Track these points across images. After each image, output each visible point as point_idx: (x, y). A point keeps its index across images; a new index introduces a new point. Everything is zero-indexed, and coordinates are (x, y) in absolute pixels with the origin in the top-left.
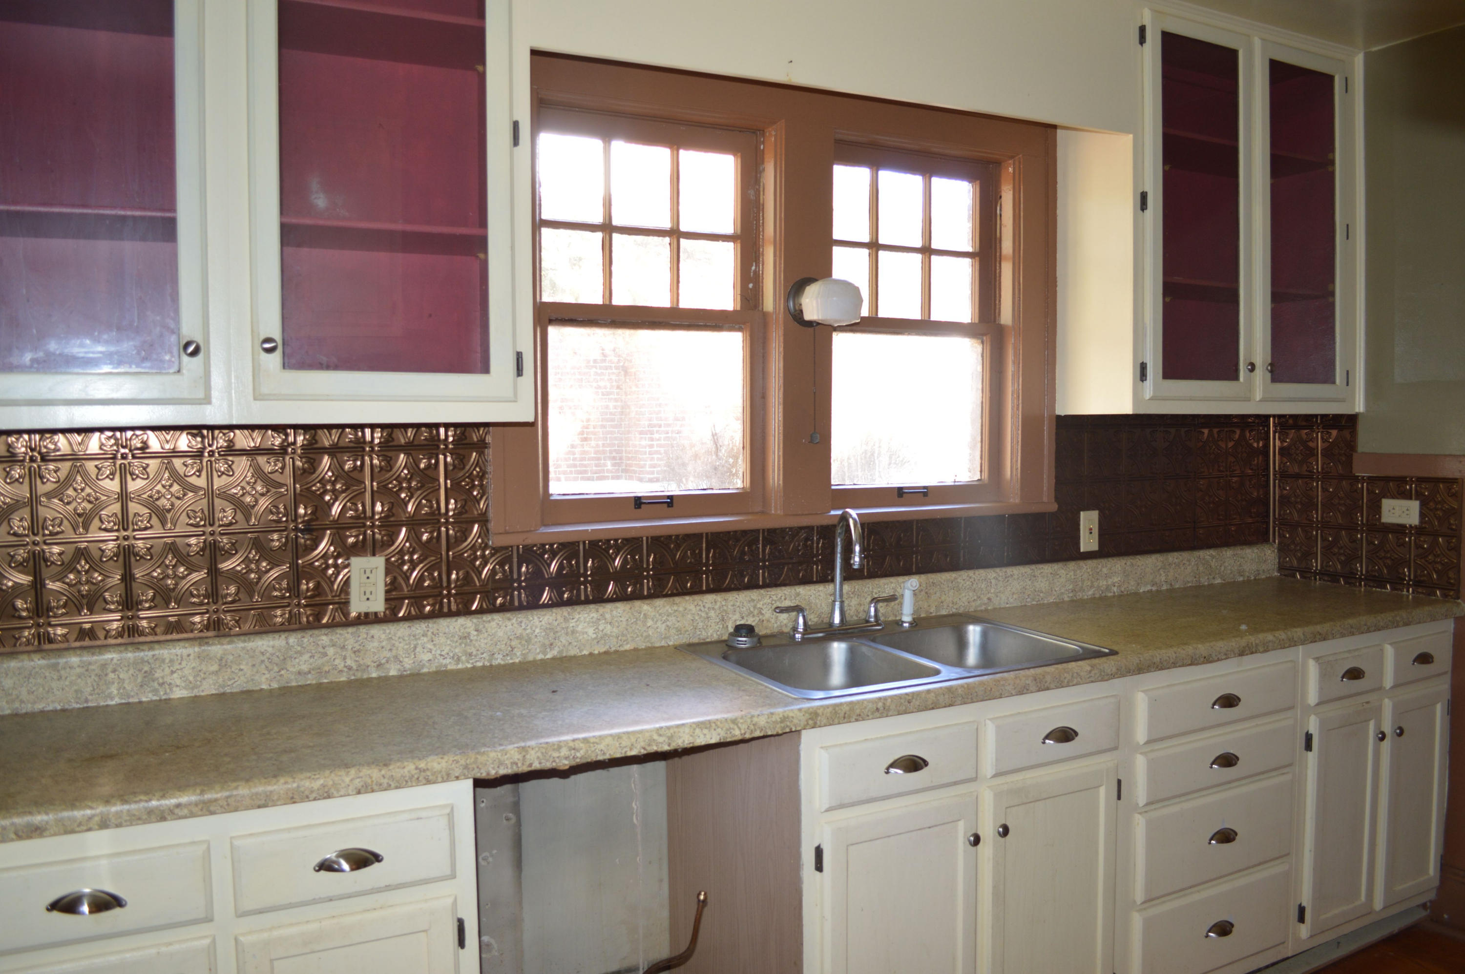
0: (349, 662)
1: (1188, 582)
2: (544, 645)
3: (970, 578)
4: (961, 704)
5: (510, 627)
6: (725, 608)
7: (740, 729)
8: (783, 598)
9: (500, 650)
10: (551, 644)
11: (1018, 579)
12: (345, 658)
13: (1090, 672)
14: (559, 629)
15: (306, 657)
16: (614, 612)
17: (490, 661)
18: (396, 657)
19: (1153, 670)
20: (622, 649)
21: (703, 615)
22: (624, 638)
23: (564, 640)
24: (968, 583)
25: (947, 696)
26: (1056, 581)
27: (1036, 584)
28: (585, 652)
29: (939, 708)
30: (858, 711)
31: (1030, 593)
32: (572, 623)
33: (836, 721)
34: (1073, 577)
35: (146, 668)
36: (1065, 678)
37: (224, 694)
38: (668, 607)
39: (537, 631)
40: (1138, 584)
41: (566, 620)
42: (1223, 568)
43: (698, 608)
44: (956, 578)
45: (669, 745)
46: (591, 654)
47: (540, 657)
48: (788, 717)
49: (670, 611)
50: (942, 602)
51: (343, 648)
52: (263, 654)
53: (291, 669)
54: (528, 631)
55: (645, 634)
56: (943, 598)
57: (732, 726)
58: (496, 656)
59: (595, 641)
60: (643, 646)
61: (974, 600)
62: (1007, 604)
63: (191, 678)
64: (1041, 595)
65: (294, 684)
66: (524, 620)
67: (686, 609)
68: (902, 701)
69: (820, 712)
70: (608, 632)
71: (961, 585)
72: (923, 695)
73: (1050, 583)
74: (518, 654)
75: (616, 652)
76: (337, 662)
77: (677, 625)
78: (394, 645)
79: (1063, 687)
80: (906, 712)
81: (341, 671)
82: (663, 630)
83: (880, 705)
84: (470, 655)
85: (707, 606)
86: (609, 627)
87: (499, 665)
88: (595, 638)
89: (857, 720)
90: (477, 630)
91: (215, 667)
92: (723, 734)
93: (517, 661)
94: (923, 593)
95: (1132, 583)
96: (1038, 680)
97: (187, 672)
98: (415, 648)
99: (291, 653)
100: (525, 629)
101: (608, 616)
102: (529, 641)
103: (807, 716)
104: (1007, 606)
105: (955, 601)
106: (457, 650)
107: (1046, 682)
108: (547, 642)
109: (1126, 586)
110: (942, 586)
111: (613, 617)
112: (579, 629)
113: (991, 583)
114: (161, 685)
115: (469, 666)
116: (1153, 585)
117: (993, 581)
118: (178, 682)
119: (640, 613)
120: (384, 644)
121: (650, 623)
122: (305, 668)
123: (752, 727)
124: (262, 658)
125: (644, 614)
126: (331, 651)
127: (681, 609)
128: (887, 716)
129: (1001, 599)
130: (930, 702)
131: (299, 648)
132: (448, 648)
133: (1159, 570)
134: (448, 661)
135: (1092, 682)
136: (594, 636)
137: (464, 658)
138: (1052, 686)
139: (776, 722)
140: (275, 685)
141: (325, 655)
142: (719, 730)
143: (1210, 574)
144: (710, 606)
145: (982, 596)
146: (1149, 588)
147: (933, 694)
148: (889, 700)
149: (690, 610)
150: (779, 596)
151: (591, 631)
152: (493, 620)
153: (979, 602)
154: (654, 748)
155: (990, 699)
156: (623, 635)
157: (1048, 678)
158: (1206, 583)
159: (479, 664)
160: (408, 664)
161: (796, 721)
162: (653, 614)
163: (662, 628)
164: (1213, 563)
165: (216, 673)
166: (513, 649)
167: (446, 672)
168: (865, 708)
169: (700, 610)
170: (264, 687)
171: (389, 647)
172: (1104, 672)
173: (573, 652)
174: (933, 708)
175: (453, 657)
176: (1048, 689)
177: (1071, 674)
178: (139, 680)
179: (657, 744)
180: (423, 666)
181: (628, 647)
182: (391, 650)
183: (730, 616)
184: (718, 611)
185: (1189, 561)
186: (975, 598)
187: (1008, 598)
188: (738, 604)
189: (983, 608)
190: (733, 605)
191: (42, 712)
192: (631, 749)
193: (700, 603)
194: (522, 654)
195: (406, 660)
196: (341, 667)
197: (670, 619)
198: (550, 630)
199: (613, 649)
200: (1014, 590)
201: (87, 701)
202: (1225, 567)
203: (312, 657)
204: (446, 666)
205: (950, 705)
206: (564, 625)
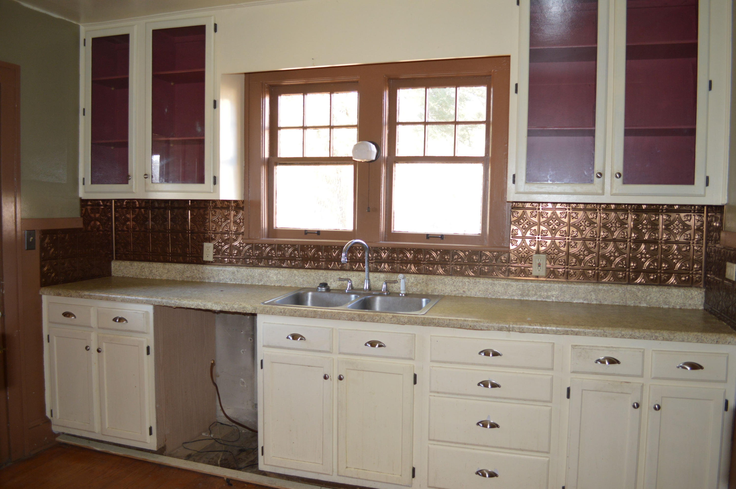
0: (200, 276)
1: (616, 302)
2: (258, 280)
3: (453, 279)
4: (319, 318)
5: (248, 272)
6: (327, 276)
7: (228, 307)
8: (353, 276)
9: (244, 279)
10: (261, 280)
11: (483, 284)
12: (199, 274)
13: (391, 318)
14: (264, 275)
15: (189, 272)
16: (283, 272)
17: (241, 282)
18: (213, 276)
19: (432, 325)
20: (286, 286)
21: (318, 278)
22: (287, 282)
23: (265, 279)
24: (451, 282)
25: (312, 313)
26: (509, 288)
27: (495, 288)
28: (273, 285)
29: (309, 317)
30: (273, 311)
31: (490, 292)
32: (268, 274)
33: (264, 313)
34: (521, 288)
35: (151, 269)
36: (376, 318)
37: (168, 280)
38: (304, 273)
39: (257, 274)
40: (572, 298)
41: (266, 272)
42: (648, 298)
43: (316, 275)
44: (443, 279)
45: (204, 307)
46: (274, 286)
47: (257, 284)
48: (245, 307)
49: (304, 274)
50: (435, 289)
51: (199, 271)
52: (178, 269)
53: (185, 275)
54: (254, 274)
55: (294, 282)
56: (436, 287)
57: (225, 305)
58: (243, 281)
59: (276, 282)
60: (294, 286)
61: (454, 291)
62: (475, 295)
63: (161, 274)
64: (499, 294)
65: (186, 280)
66: (252, 270)
67: (311, 274)
68: (292, 311)
69: (258, 308)
70: (281, 279)
71: (446, 283)
72: (302, 311)
73: (505, 289)
74: (250, 281)
75: (284, 286)
76: (197, 275)
77: (307, 280)
78: (212, 272)
79: (374, 322)
80: (293, 316)
81: (198, 278)
82: (301, 281)
83: (282, 311)
84: (235, 279)
85: (320, 274)
86: (281, 277)
87: (244, 284)
88: (276, 280)
89: (272, 314)
90: (237, 271)
91: (166, 272)
92: (222, 307)
93: (249, 284)
94: (424, 283)
95: (567, 296)
96: (360, 316)
97: (160, 272)
98: (219, 274)
99: (185, 270)
100: (252, 273)
101: (281, 273)
102: (254, 277)
103: (253, 308)
104: (475, 296)
105: (443, 289)
106: (231, 277)
107: (364, 318)
108: (260, 279)
109: (562, 298)
110: (435, 281)
111: (283, 273)
112: (271, 276)
113: (465, 283)
114: (154, 274)
115: (234, 283)
116: (585, 300)
117: (467, 283)
118: (158, 274)
119: (293, 273)
120: (210, 271)
121: (297, 278)
122: (189, 275)
123: (232, 308)
124: (178, 270)
125: (295, 274)
126: (195, 271)
127: (309, 274)
128: (285, 315)
129: (471, 292)
130: (304, 314)
131: (187, 269)
132: (228, 276)
133: (590, 292)
134: (228, 280)
135: (392, 323)
136: (276, 279)
137: (233, 280)
138: (368, 320)
139: (241, 308)
140: (181, 279)
141: (194, 272)
142: (221, 306)
143: (636, 300)
144: (321, 274)
145: (459, 289)
146: (581, 301)
147: (306, 311)
148: (287, 310)
149: (312, 275)
150: (351, 275)
151: (275, 277)
152: (243, 268)
153: (457, 292)
154: (199, 307)
155: (334, 319)
156: (286, 281)
157: (366, 317)
158: (633, 305)
159: (238, 283)
160: (216, 279)
161: (248, 309)
162: (298, 274)
163: (301, 280)
164: (639, 294)
165: (167, 273)
166: (248, 279)
167: (227, 283)
168: (276, 310)
169: (317, 276)
170: (178, 279)
171: (211, 273)
172: (400, 320)
173: (268, 284)
174: (305, 317)
175: (230, 279)
176: (365, 321)
177: (379, 317)
178: (149, 272)
179: (200, 306)
180: (221, 281)
181: (288, 285)
182: (212, 274)
183: (329, 280)
184: (324, 277)
185: (617, 290)
186: (455, 289)
187: (476, 293)
188: (333, 275)
189: (460, 295)
190: (330, 276)
191: (128, 277)
192: (192, 306)
193: (317, 273)
194: (251, 282)
195: (216, 278)
196: (198, 277)
197: (304, 277)
198: (260, 274)
199: (283, 285)
200: (480, 289)
201: (138, 276)
202: (651, 298)
203: (190, 272)
204: (227, 281)
205: (314, 317)
206: (265, 274)
